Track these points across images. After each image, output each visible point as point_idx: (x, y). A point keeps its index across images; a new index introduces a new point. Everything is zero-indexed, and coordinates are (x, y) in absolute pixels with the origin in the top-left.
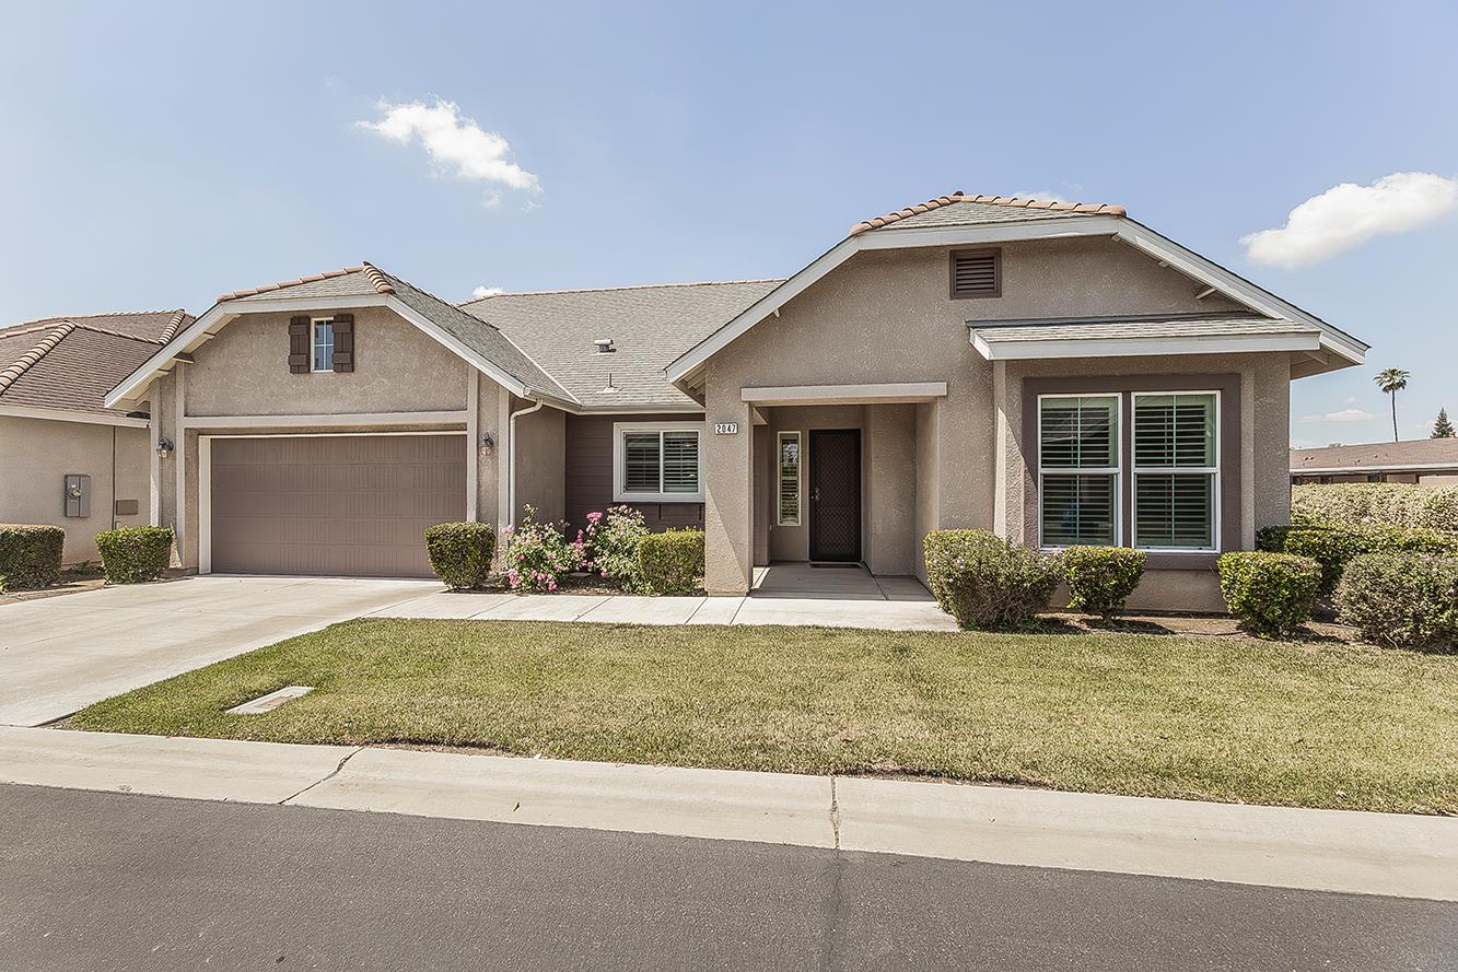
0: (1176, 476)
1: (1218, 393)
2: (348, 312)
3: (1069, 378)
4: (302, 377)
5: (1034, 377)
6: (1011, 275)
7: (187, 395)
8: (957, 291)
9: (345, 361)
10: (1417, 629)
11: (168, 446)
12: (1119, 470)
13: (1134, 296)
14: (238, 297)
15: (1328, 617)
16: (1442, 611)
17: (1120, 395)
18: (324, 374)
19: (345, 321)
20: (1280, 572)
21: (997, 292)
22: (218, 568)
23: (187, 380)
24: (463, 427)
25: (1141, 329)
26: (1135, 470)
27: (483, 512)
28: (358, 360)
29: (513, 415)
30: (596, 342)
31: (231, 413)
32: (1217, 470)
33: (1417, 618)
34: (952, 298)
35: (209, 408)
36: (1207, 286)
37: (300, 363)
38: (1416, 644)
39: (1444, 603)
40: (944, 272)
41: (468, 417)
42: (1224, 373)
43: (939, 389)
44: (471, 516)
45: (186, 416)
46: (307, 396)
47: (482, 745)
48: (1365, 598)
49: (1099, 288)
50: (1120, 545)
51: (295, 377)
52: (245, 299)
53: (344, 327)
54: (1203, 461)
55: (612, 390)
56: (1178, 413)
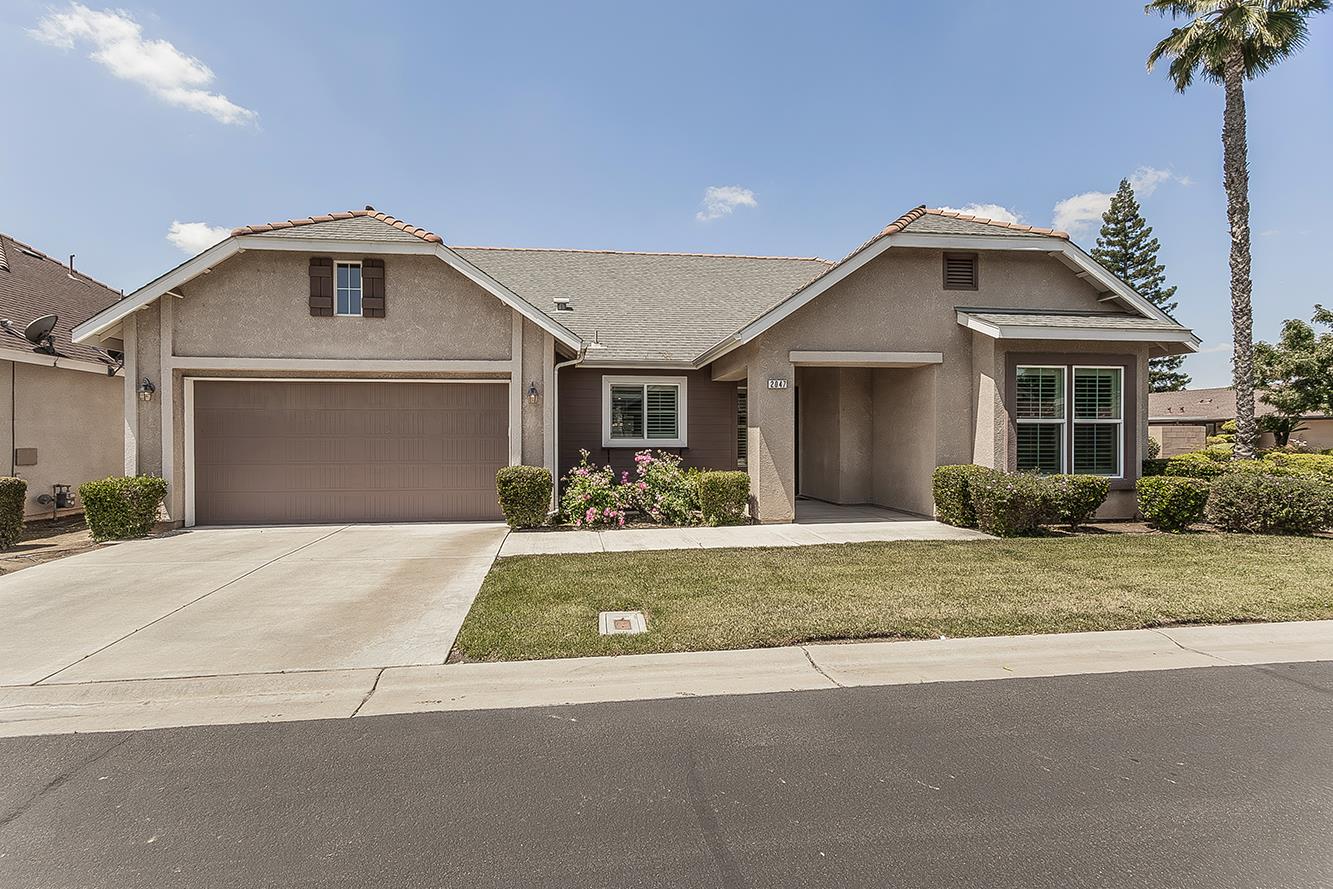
0: (1097, 425)
1: (1122, 368)
2: (378, 257)
3: (1036, 353)
4: (323, 319)
5: (1013, 352)
6: (984, 273)
7: (175, 332)
8: (949, 284)
9: (375, 307)
10: (1264, 522)
11: (149, 387)
12: (1065, 420)
13: (1061, 296)
14: (255, 232)
15: (1202, 519)
16: (1282, 509)
17: (1066, 367)
18: (350, 320)
19: (375, 266)
20: (1190, 488)
21: (975, 287)
22: (204, 520)
23: (175, 317)
24: (508, 376)
25: (1069, 321)
26: (1074, 421)
27: (527, 457)
28: (389, 306)
29: (558, 366)
30: (555, 300)
31: (233, 353)
32: (1122, 421)
33: (1266, 515)
34: (945, 289)
35: (206, 348)
36: (1111, 292)
37: (321, 305)
38: (1265, 530)
39: (1284, 504)
40: (939, 267)
41: (514, 367)
42: (1125, 354)
43: (937, 358)
44: (515, 461)
45: (174, 355)
46: (330, 339)
47: (884, 636)
48: (1231, 504)
49: (1041, 289)
50: (1065, 472)
51: (314, 320)
52: (264, 234)
53: (374, 272)
54: (1109, 415)
55: (599, 346)
56: (1100, 381)
